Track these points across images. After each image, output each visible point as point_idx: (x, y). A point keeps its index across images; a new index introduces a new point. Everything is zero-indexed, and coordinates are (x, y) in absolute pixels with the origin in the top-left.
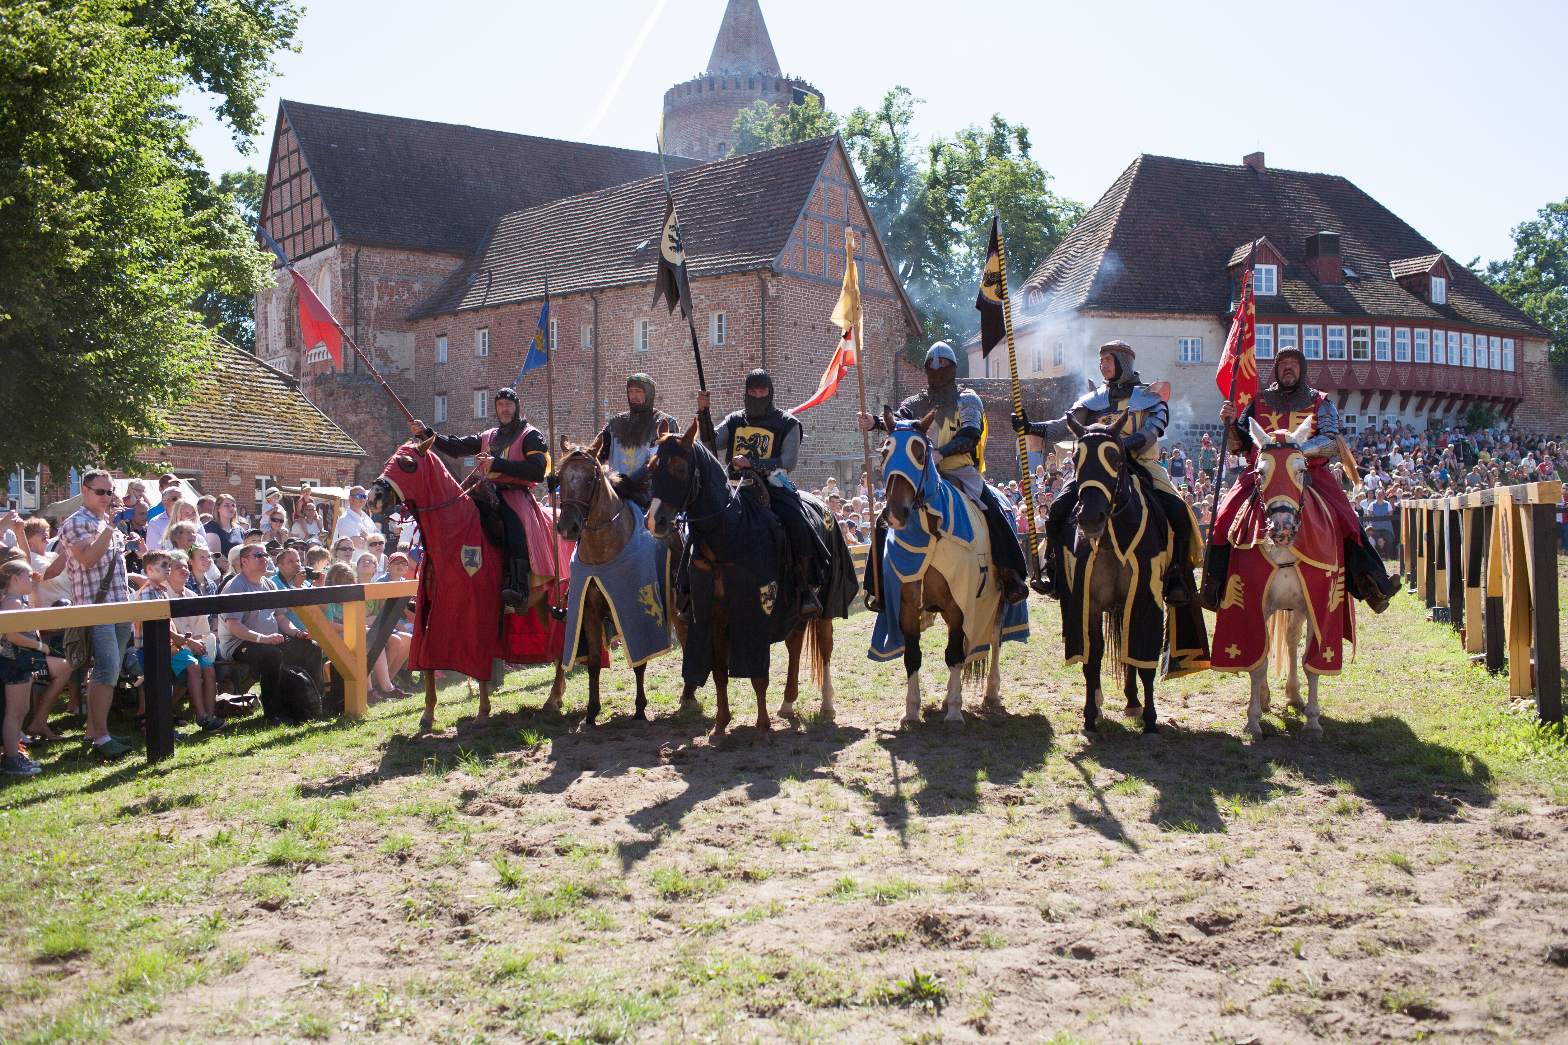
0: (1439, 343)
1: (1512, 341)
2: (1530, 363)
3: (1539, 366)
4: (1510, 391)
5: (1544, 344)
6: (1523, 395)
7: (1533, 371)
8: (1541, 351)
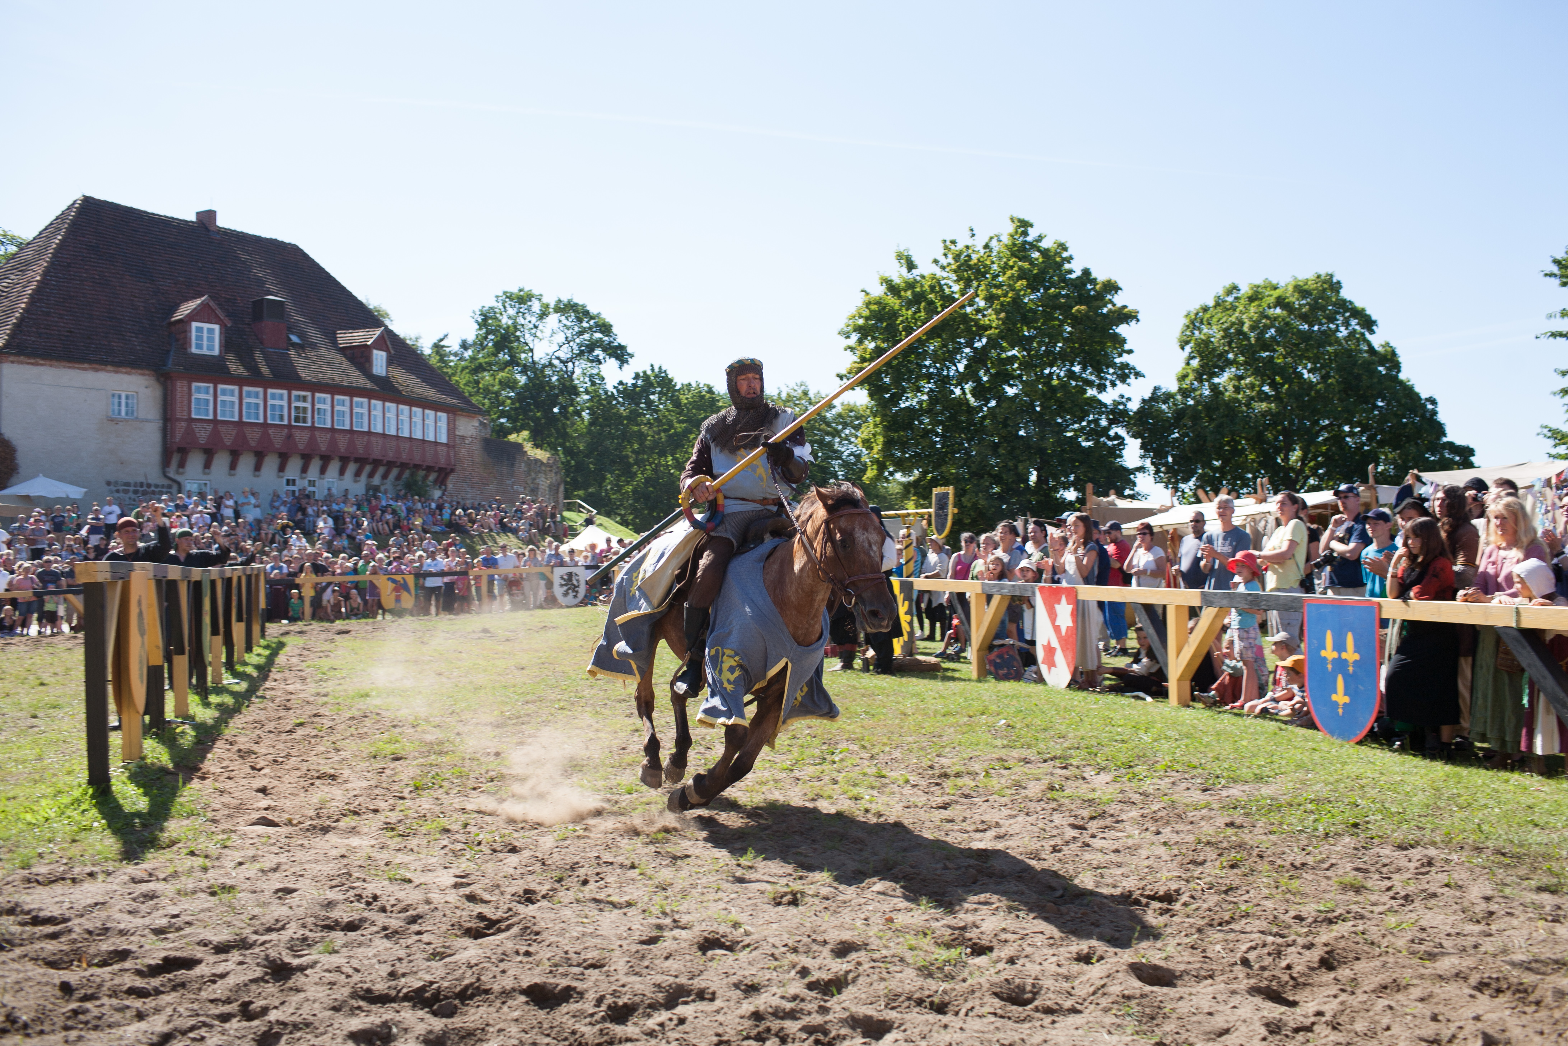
0: (377, 412)
1: (445, 415)
2: (463, 436)
3: (471, 439)
4: (443, 461)
5: (475, 420)
6: (455, 465)
7: (465, 444)
8: (473, 426)
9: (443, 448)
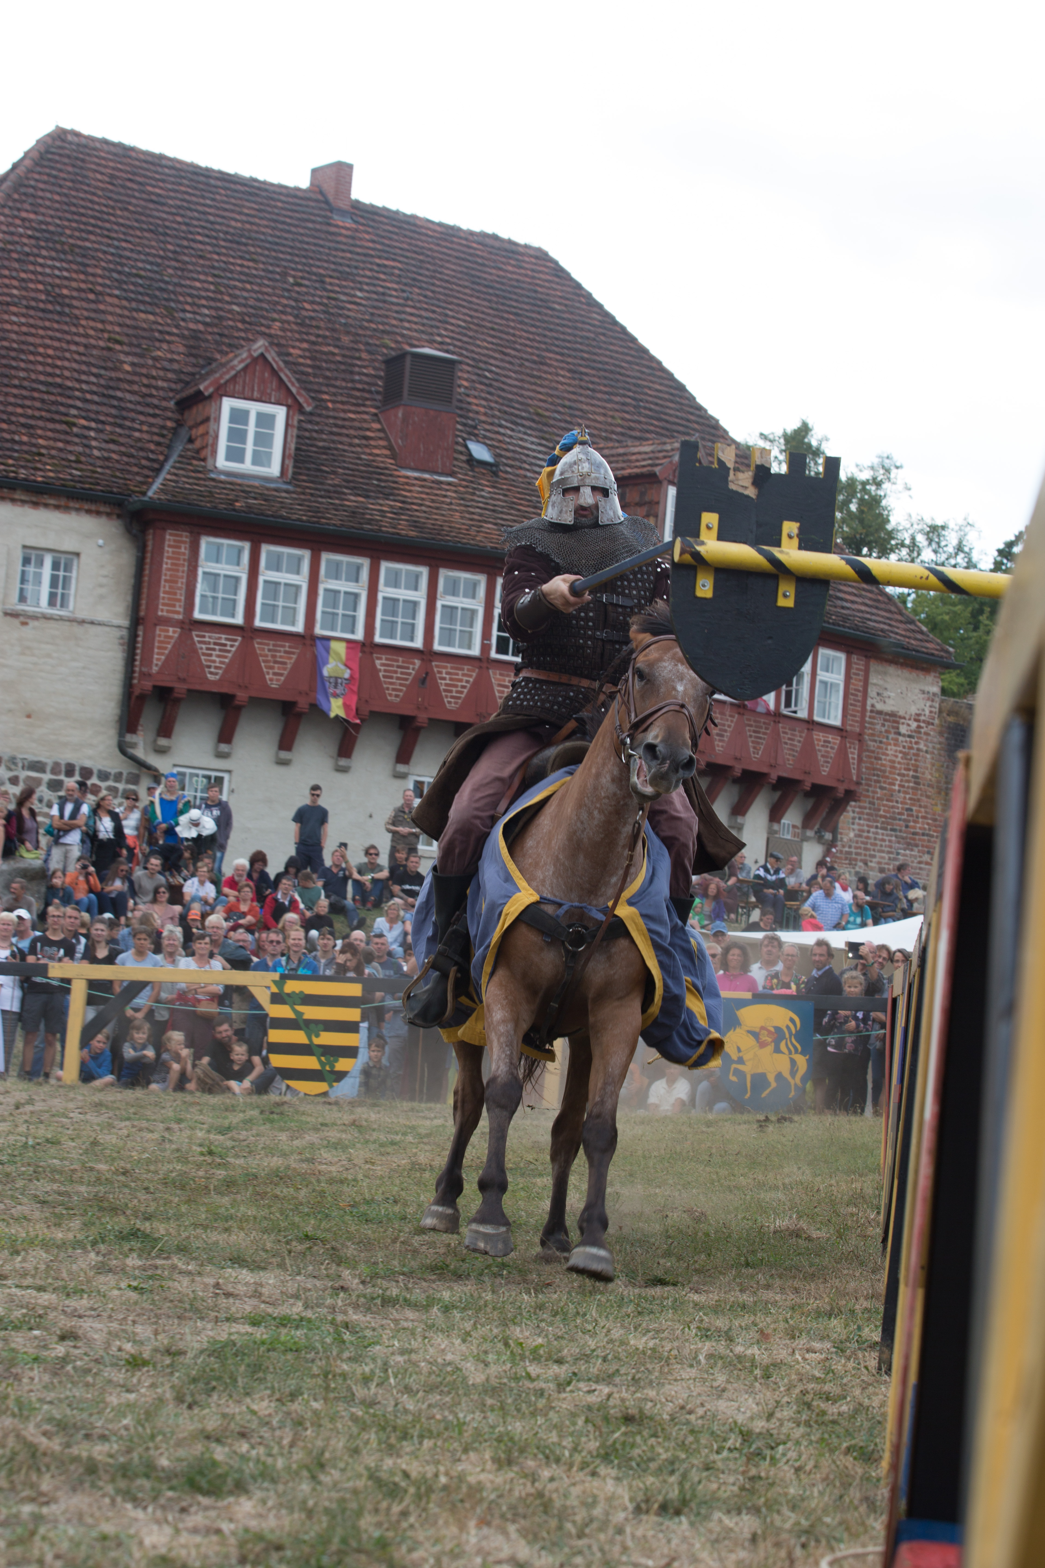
1: (842, 656)
2: (893, 715)
3: (914, 725)
4: (825, 770)
5: (930, 678)
6: (858, 783)
7: (899, 734)
8: (923, 692)
9: (830, 738)
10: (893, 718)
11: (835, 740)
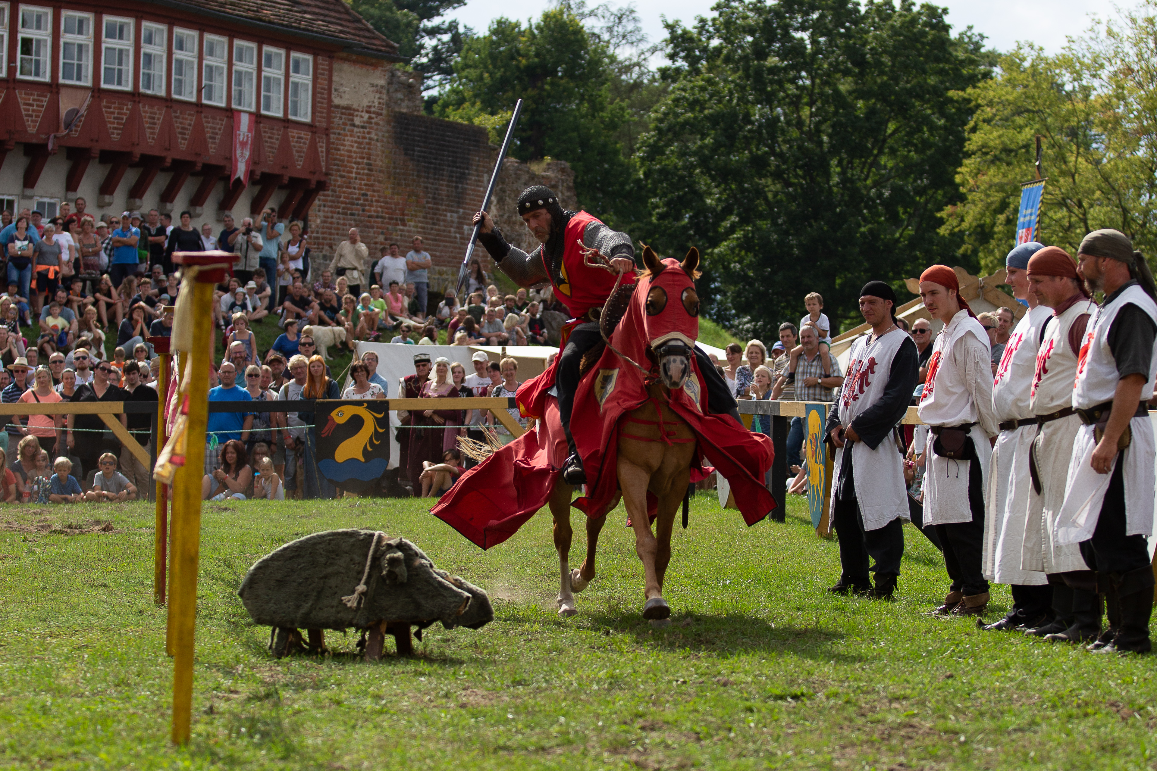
0: (155, 48)
1: (310, 58)
2: (348, 108)
3: (366, 116)
4: (300, 164)
5: (378, 72)
6: (327, 174)
7: (354, 125)
8: (372, 85)
9: (303, 134)
10: (349, 111)
11: (306, 135)
